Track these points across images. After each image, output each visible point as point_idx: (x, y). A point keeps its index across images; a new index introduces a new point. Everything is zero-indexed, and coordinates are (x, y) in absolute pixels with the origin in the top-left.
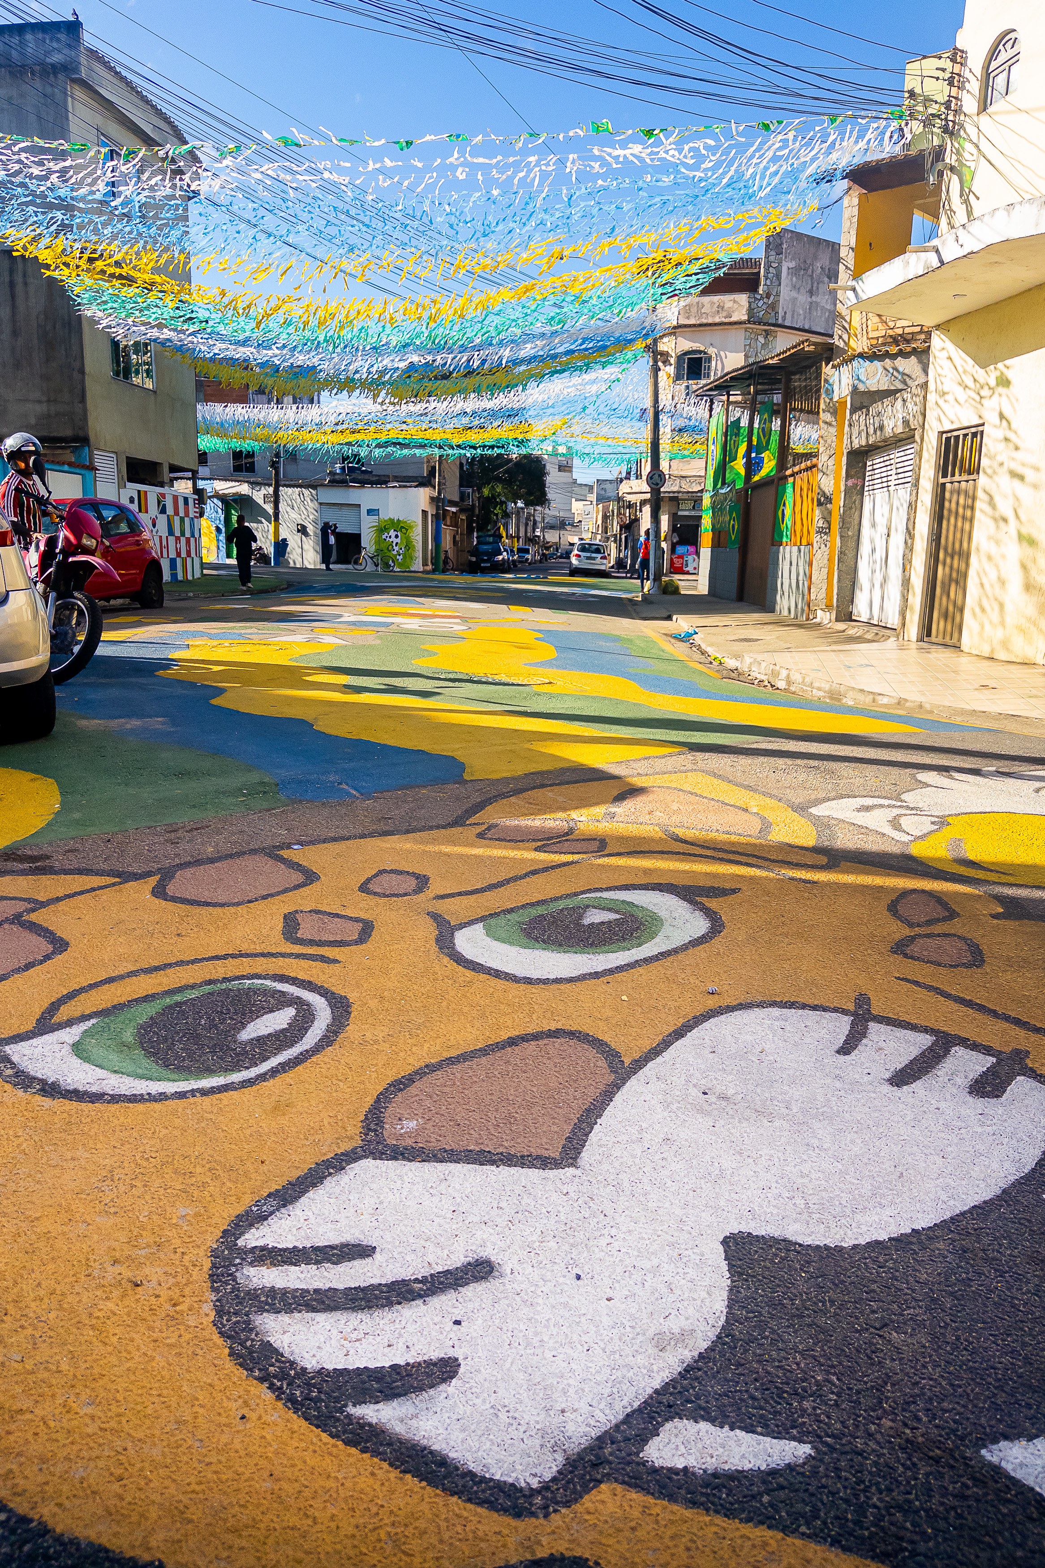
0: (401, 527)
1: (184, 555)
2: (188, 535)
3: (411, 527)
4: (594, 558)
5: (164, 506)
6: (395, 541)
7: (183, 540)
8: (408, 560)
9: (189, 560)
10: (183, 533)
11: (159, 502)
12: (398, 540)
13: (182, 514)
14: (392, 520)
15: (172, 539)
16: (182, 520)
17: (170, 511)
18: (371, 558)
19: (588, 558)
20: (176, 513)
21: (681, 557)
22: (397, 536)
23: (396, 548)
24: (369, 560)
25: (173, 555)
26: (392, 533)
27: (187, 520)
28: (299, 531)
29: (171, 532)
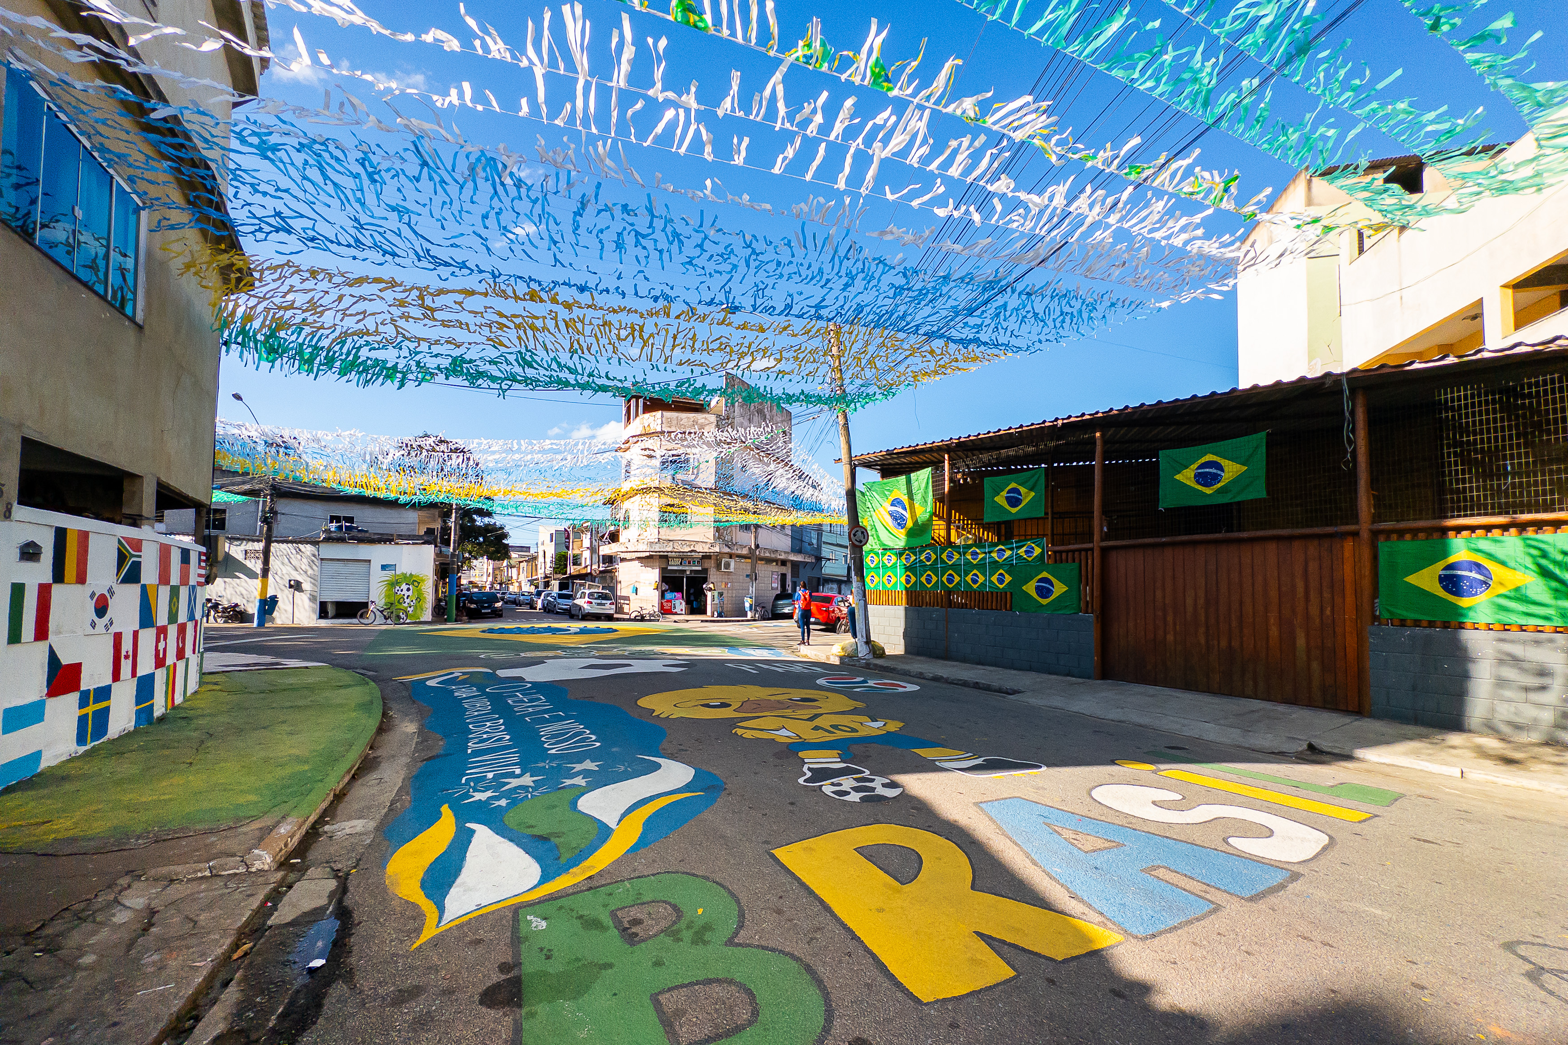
0: (413, 581)
1: (170, 659)
2: (182, 618)
3: (423, 580)
4: (604, 605)
5: (137, 566)
6: (407, 593)
7: (172, 631)
8: (418, 611)
9: (181, 665)
10: (173, 617)
11: (122, 558)
12: (410, 593)
13: (175, 580)
14: (404, 575)
15: (147, 637)
16: (175, 592)
17: (149, 575)
18: (381, 612)
19: (599, 604)
20: (164, 578)
21: (670, 601)
22: (408, 590)
23: (407, 601)
24: (378, 613)
25: (146, 666)
26: (404, 587)
27: (184, 592)
28: (291, 586)
29: (147, 618)
